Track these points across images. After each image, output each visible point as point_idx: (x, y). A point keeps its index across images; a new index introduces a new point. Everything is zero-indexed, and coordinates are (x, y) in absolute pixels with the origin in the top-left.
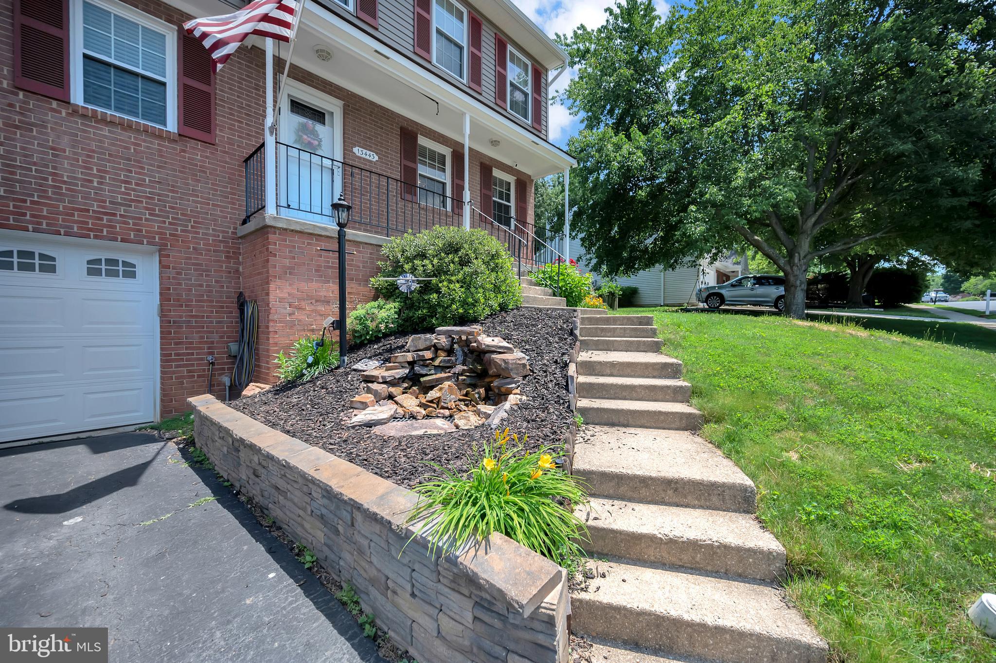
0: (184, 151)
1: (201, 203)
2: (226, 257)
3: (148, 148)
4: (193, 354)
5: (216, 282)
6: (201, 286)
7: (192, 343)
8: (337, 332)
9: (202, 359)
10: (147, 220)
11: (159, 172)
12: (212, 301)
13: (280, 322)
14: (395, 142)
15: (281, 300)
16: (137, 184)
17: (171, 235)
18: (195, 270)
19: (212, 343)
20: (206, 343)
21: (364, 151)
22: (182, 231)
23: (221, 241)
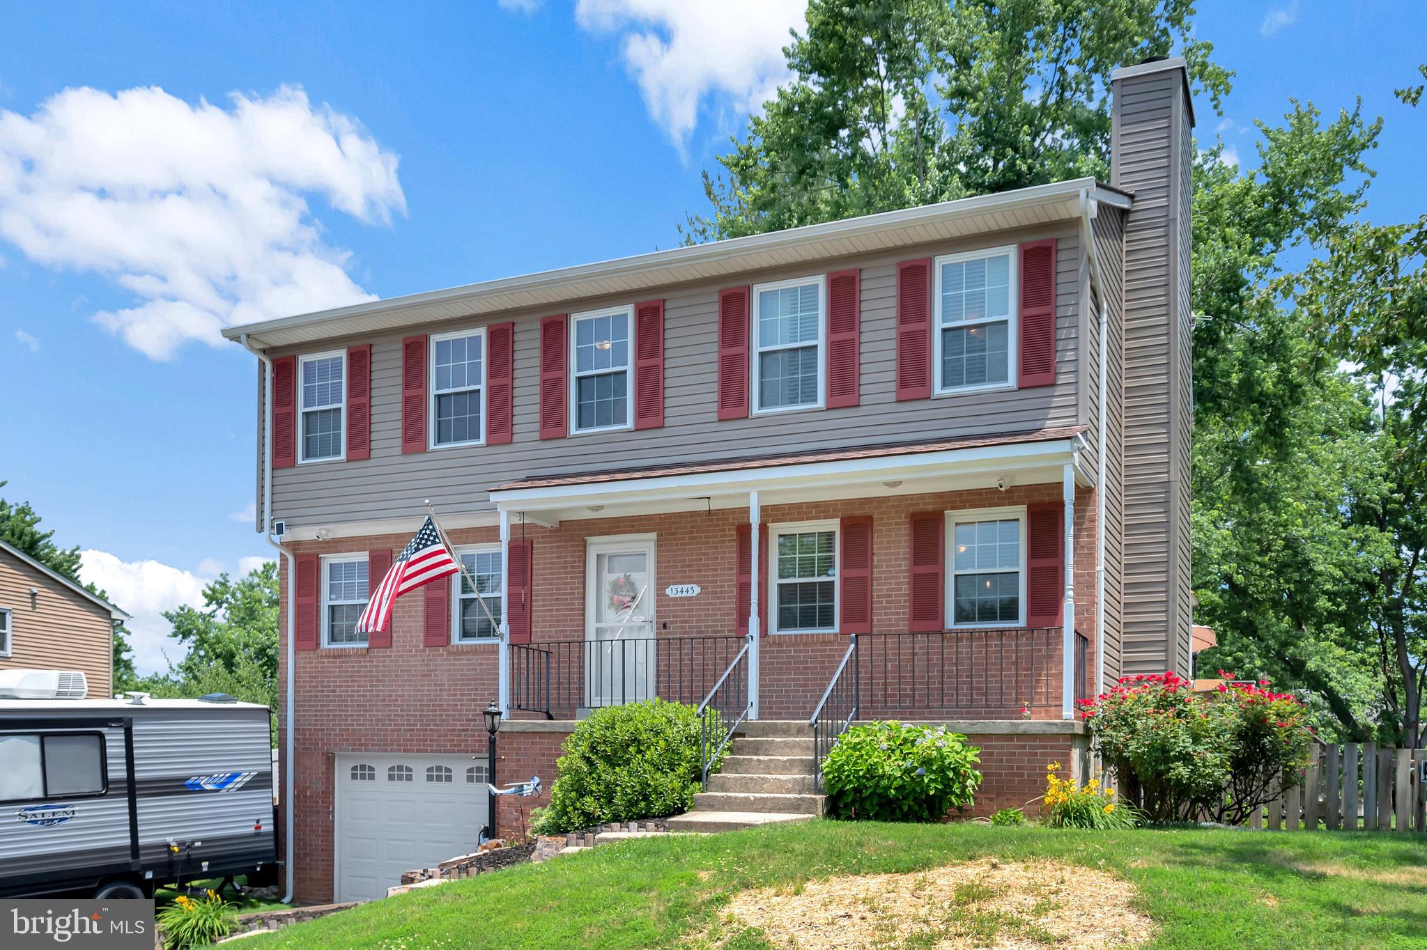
21: (681, 587)
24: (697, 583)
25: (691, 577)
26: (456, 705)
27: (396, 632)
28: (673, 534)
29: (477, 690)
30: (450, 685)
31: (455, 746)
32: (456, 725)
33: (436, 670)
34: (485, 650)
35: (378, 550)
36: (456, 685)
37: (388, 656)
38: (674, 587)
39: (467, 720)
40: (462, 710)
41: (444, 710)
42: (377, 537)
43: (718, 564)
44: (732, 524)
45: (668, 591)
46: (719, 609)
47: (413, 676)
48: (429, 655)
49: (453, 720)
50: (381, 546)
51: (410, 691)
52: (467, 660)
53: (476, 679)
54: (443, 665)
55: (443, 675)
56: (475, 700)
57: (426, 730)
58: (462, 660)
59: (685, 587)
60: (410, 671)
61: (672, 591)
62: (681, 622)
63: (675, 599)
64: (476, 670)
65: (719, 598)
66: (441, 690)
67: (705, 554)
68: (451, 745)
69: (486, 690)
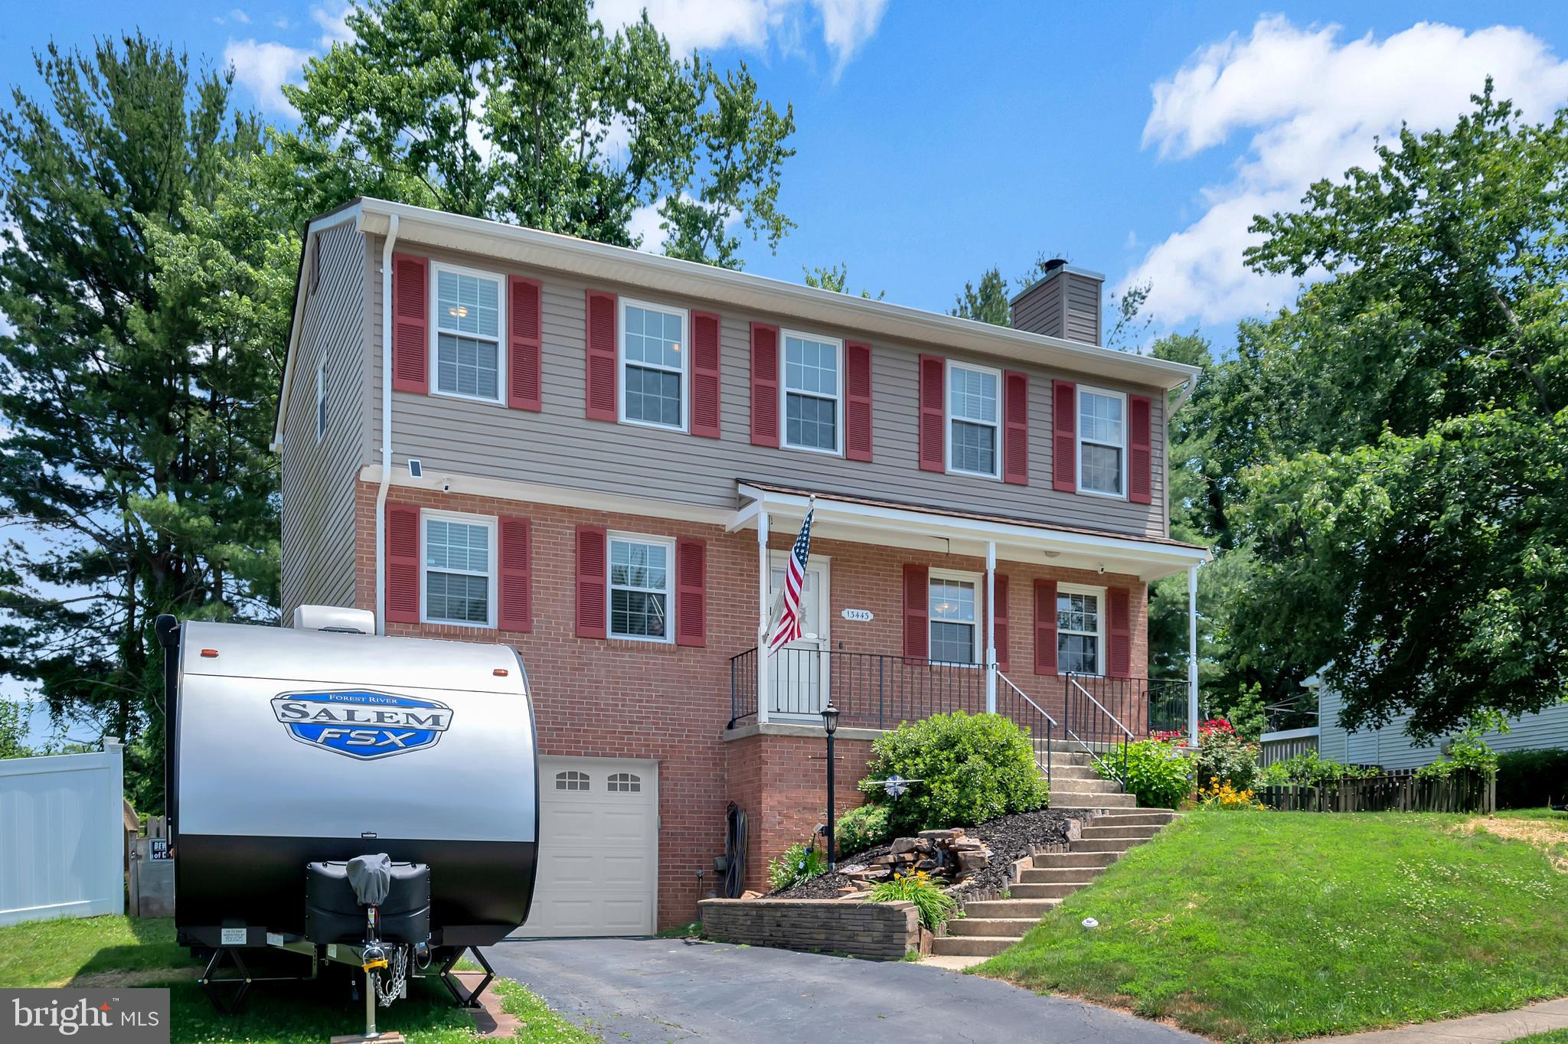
0: (680, 660)
1: (693, 710)
2: (714, 764)
3: (654, 664)
4: (685, 867)
5: (705, 791)
6: (693, 796)
7: (684, 856)
8: (826, 838)
9: (692, 873)
10: (654, 734)
11: (662, 686)
12: (701, 812)
13: (771, 831)
14: (897, 588)
15: (772, 808)
16: (647, 702)
17: (671, 746)
18: (689, 780)
19: (701, 856)
20: (696, 856)
21: (856, 611)
22: (679, 741)
23: (709, 748)
24: (871, 610)
25: (864, 603)
26: (617, 705)
27: (537, 616)
28: (848, 561)
29: (642, 690)
30: (608, 682)
31: (616, 749)
32: (617, 727)
33: (591, 664)
34: (654, 649)
35: (510, 517)
36: (617, 683)
37: (526, 643)
38: (851, 610)
39: (630, 722)
40: (624, 711)
41: (602, 710)
42: (509, 502)
43: (889, 596)
44: (900, 562)
45: (844, 614)
46: (889, 636)
47: (560, 668)
48: (581, 647)
49: (613, 721)
50: (514, 514)
51: (556, 685)
52: (630, 656)
53: (642, 679)
54: (599, 660)
55: (599, 671)
56: (641, 701)
57: (579, 730)
58: (624, 656)
59: (860, 612)
60: (557, 662)
61: (848, 614)
62: (855, 644)
63: (850, 622)
64: (641, 668)
65: (889, 626)
66: (597, 687)
67: (876, 584)
68: (610, 749)
69: (653, 691)
